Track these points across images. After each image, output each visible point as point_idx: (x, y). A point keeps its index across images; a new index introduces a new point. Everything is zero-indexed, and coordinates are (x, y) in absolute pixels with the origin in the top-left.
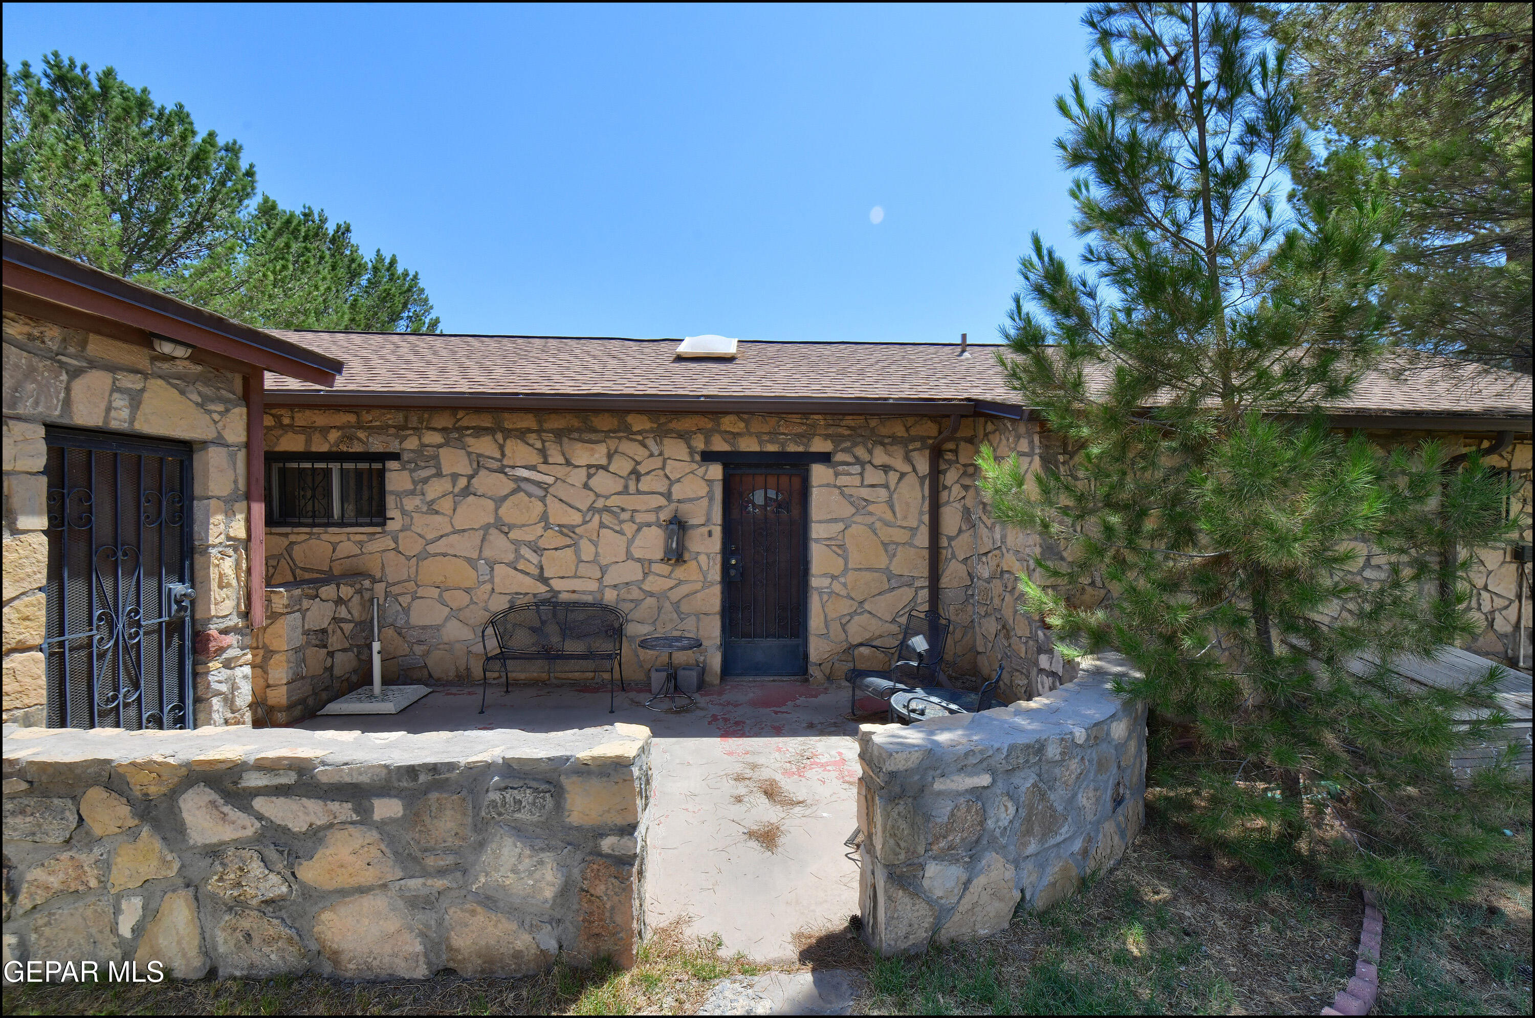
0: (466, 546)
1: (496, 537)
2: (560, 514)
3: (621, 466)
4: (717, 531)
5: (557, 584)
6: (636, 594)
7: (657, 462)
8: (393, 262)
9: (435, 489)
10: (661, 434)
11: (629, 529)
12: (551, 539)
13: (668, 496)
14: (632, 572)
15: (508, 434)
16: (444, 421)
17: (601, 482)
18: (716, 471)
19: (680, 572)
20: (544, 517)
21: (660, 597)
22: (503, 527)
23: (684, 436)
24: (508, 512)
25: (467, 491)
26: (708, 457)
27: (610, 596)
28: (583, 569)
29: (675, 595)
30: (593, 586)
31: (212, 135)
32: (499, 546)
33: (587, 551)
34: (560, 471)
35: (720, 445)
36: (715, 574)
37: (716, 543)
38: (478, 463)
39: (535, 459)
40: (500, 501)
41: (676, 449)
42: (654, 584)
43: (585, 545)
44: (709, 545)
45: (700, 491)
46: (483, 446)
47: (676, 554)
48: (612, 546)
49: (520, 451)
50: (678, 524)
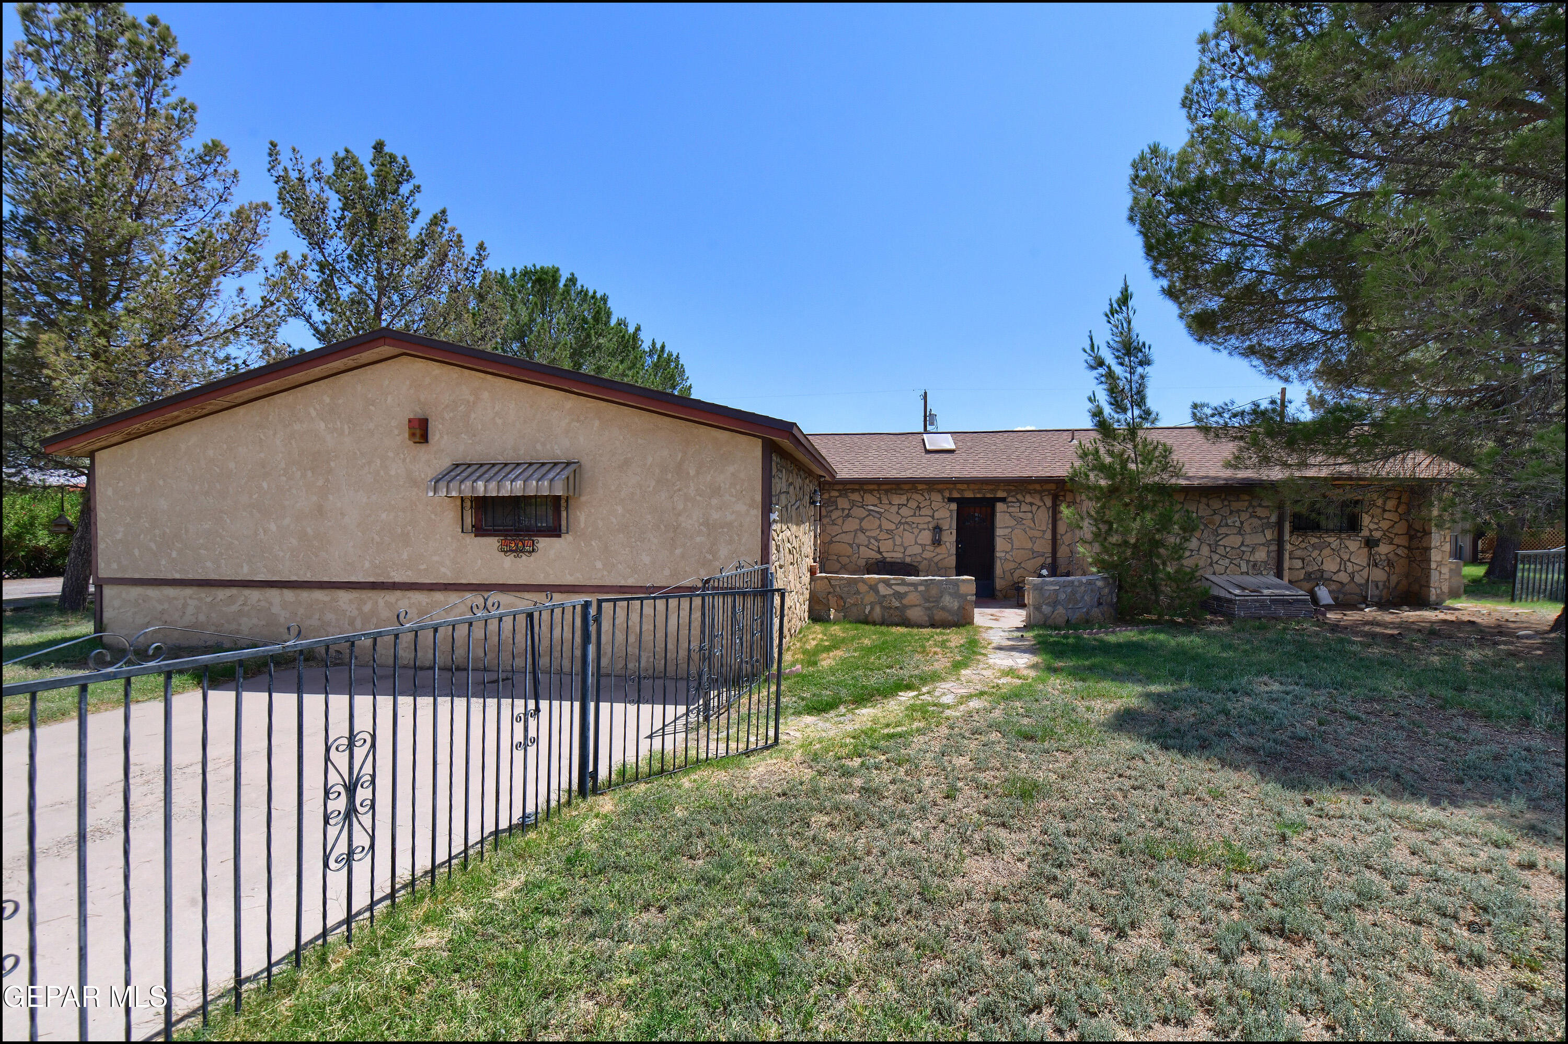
0: (847, 538)
1: (859, 534)
2: (887, 525)
3: (913, 504)
4: (954, 532)
5: (885, 555)
6: (919, 559)
7: (928, 503)
9: (835, 515)
10: (930, 491)
11: (916, 531)
12: (883, 536)
13: (933, 517)
14: (917, 550)
15: (865, 491)
16: (840, 487)
17: (904, 511)
18: (954, 506)
19: (938, 550)
20: (880, 526)
21: (930, 560)
22: (862, 530)
23: (940, 491)
24: (865, 524)
25: (848, 516)
26: (951, 500)
27: (908, 560)
28: (896, 548)
29: (936, 559)
30: (901, 555)
32: (862, 538)
33: (898, 541)
34: (887, 507)
35: (956, 495)
36: (953, 551)
37: (954, 538)
38: (853, 504)
39: (876, 502)
40: (862, 520)
41: (936, 497)
42: (927, 555)
43: (897, 537)
44: (950, 538)
45: (947, 515)
46: (856, 497)
47: (937, 542)
48: (909, 538)
49: (870, 499)
50: (937, 529)
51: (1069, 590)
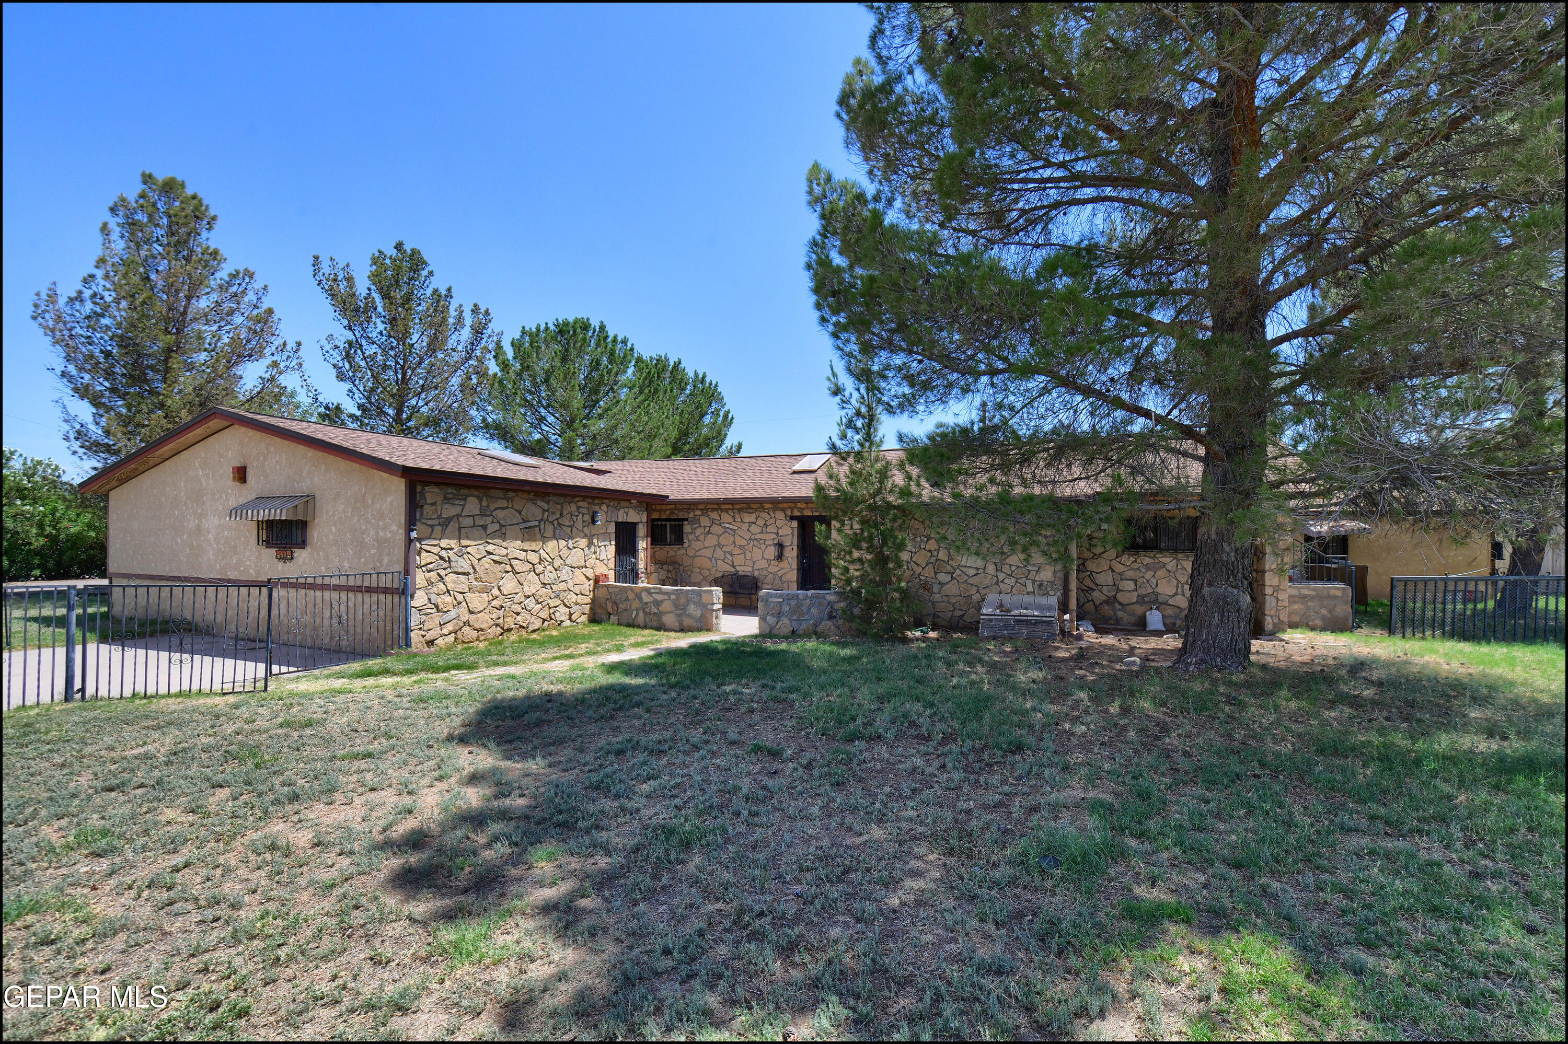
0: (708, 553)
1: (718, 550)
2: (740, 541)
3: (761, 522)
4: (795, 548)
5: (738, 568)
6: (765, 573)
7: (773, 521)
8: (704, 377)
9: (699, 531)
10: (775, 509)
11: (763, 547)
12: (736, 551)
13: (777, 534)
14: (764, 564)
15: (722, 510)
16: (702, 507)
17: (754, 529)
18: (795, 524)
19: (781, 565)
20: (734, 542)
21: (774, 574)
22: (720, 546)
23: (783, 510)
24: (722, 540)
25: (709, 532)
26: (792, 518)
27: (756, 573)
28: (748, 563)
29: (780, 573)
30: (750, 569)
31: (615, 337)
32: (719, 553)
33: (749, 555)
34: (739, 525)
35: (797, 513)
36: (795, 566)
37: (795, 553)
38: (713, 522)
39: (731, 520)
40: (719, 536)
41: (780, 515)
42: (772, 569)
43: (748, 553)
44: (792, 554)
45: (789, 532)
46: (714, 515)
47: (780, 557)
48: (757, 554)
49: (726, 517)
50: (780, 546)
51: (793, 603)
